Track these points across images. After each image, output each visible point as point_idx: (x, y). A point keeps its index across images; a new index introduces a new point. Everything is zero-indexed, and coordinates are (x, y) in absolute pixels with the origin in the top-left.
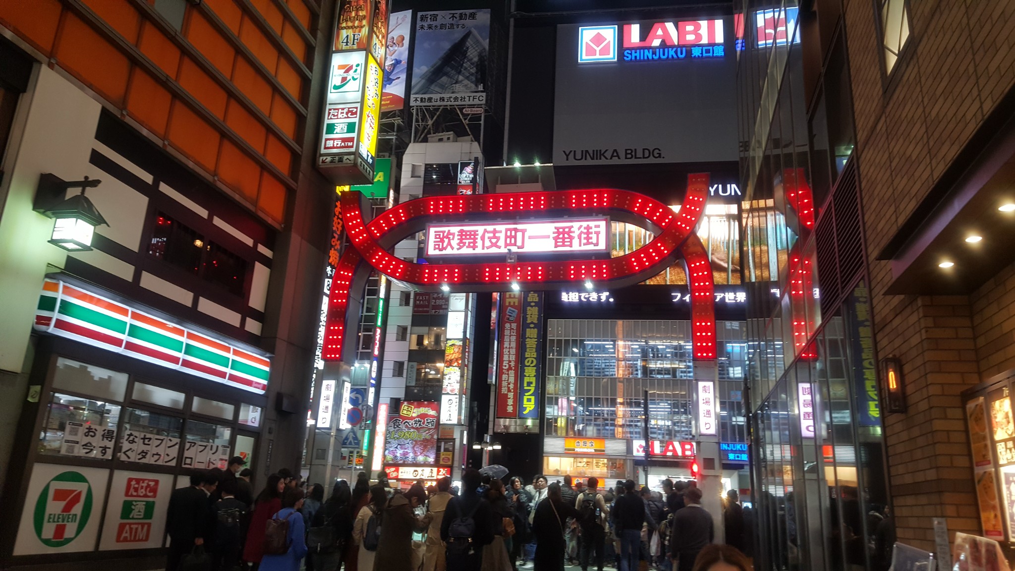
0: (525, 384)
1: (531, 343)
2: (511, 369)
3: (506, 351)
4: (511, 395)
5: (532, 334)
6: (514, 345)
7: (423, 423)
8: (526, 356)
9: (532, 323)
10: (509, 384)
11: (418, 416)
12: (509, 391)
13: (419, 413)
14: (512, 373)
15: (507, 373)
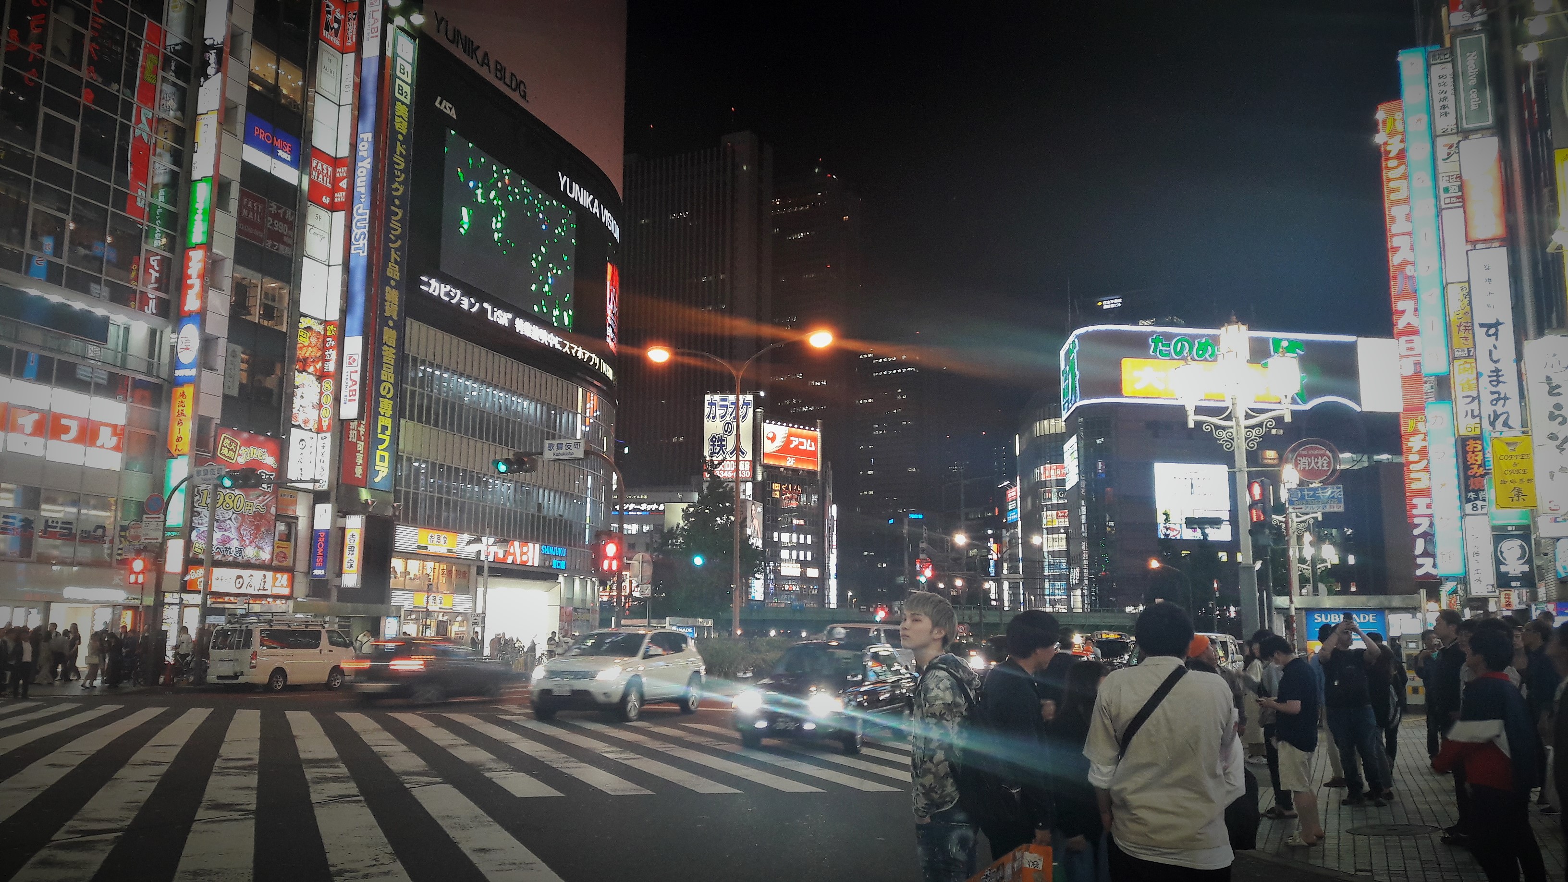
0: (379, 431)
1: (389, 355)
4: (361, 446)
5: (390, 338)
8: (382, 378)
9: (391, 318)
10: (359, 425)
12: (359, 439)
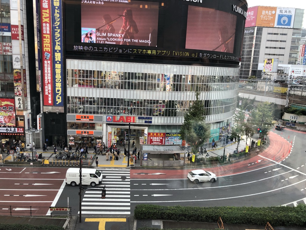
0: (56, 91)
1: (58, 71)
2: (49, 83)
3: (46, 75)
4: (50, 96)
5: (58, 66)
6: (49, 72)
7: (8, 109)
8: (56, 78)
9: (58, 61)
10: (49, 90)
11: (4, 105)
13: (5, 104)
14: (50, 85)
15: (47, 85)
